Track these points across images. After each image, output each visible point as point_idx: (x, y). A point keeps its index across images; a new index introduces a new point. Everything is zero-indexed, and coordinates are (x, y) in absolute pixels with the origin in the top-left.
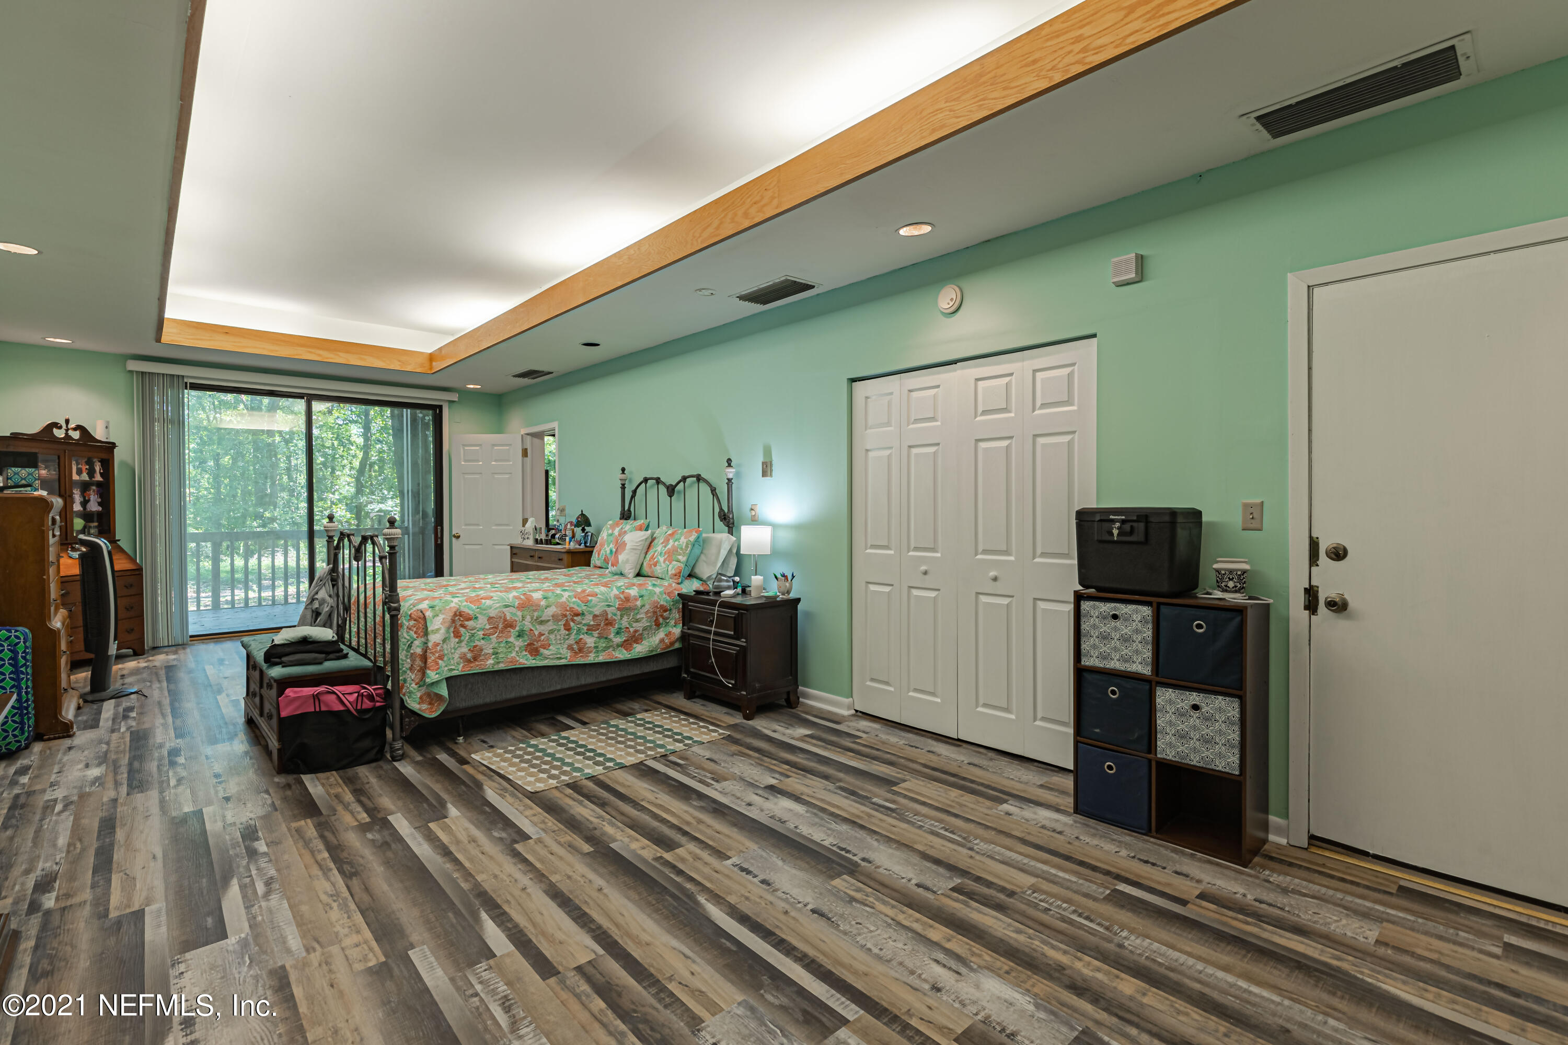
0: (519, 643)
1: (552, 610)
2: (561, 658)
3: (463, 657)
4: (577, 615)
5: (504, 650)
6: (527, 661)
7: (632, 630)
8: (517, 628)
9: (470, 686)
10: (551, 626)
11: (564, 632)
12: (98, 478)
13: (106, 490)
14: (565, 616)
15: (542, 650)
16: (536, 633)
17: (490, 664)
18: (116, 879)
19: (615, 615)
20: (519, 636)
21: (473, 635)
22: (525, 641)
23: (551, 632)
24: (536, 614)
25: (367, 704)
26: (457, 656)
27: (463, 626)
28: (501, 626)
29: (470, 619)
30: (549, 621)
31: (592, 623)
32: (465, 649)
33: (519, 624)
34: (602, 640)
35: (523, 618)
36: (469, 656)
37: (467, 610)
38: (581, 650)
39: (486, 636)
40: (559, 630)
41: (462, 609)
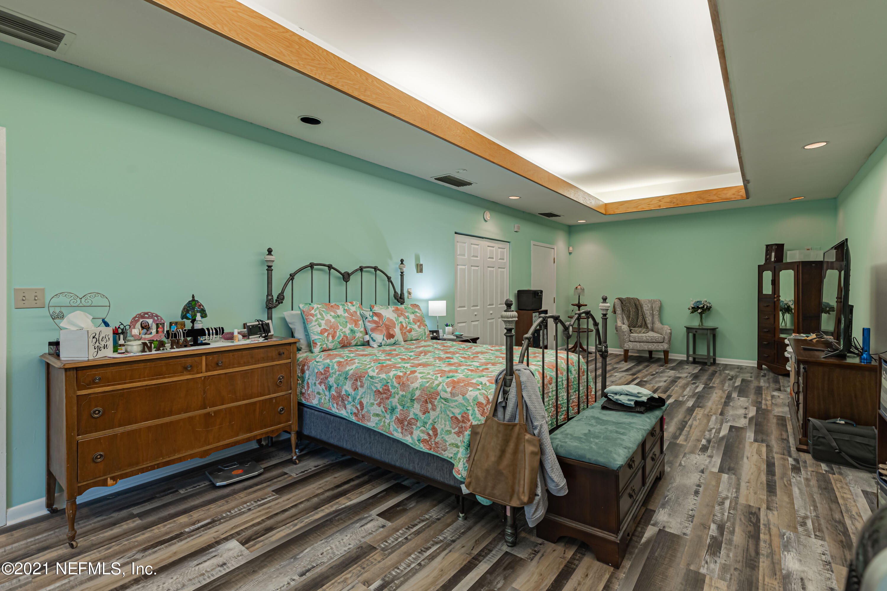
18: (765, 457)
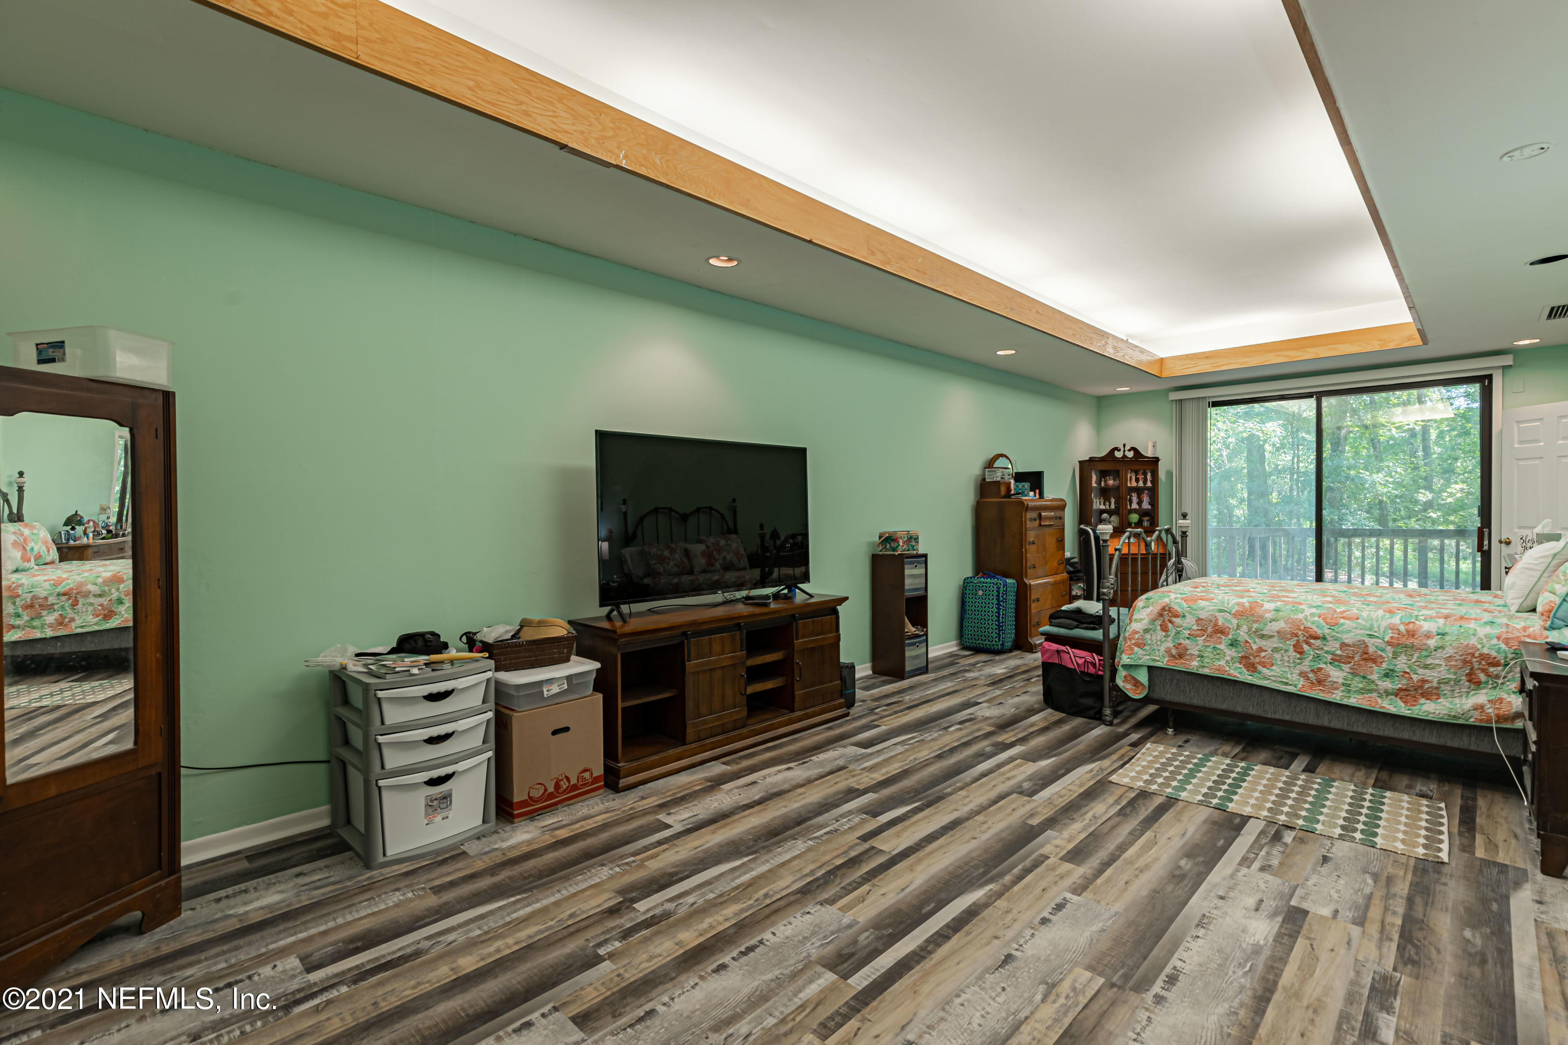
0: (1231, 653)
1: (1280, 625)
2: (1287, 684)
3: (1168, 651)
4: (1316, 638)
5: (1211, 655)
6: (1244, 676)
7: (1415, 678)
8: (1230, 637)
9: (1175, 682)
10: (1275, 643)
11: (1292, 653)
12: (1149, 484)
13: (1153, 493)
14: (1297, 635)
15: (1260, 668)
16: (1255, 647)
17: (1194, 665)
19: (1383, 650)
20: (1231, 645)
21: (1178, 633)
22: (1239, 652)
23: (1275, 650)
24: (1255, 626)
25: (1092, 670)
26: (1162, 649)
27: (1170, 621)
28: (1210, 630)
29: (1177, 616)
30: (1271, 637)
31: (1339, 652)
32: (1170, 645)
33: (1232, 632)
34: (1357, 679)
35: (1239, 627)
36: (1174, 652)
37: (1176, 608)
38: (1320, 682)
39: (1191, 636)
40: (1286, 651)
41: (1172, 605)
